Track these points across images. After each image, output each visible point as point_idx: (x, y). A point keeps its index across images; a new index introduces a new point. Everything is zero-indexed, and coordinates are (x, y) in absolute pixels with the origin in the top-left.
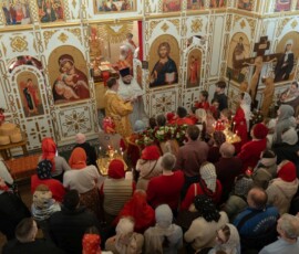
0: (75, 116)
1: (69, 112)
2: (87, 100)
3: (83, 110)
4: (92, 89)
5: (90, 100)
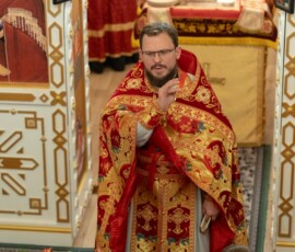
4: (56, 50)
5: (47, 92)
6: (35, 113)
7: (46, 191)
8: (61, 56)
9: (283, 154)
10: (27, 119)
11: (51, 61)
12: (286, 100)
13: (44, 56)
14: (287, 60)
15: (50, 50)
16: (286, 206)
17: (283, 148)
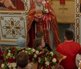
0: (12, 23)
1: (7, 19)
2: (22, 12)
3: (18, 19)
4: (26, 3)
5: (24, 12)
6: (22, 17)
7: (25, 34)
8: (27, 4)
9: (77, 25)
10: (20, 18)
11: (25, 5)
12: (77, 13)
13: (23, 4)
14: (77, 4)
15: (24, 3)
16: (78, 37)
17: (77, 24)
